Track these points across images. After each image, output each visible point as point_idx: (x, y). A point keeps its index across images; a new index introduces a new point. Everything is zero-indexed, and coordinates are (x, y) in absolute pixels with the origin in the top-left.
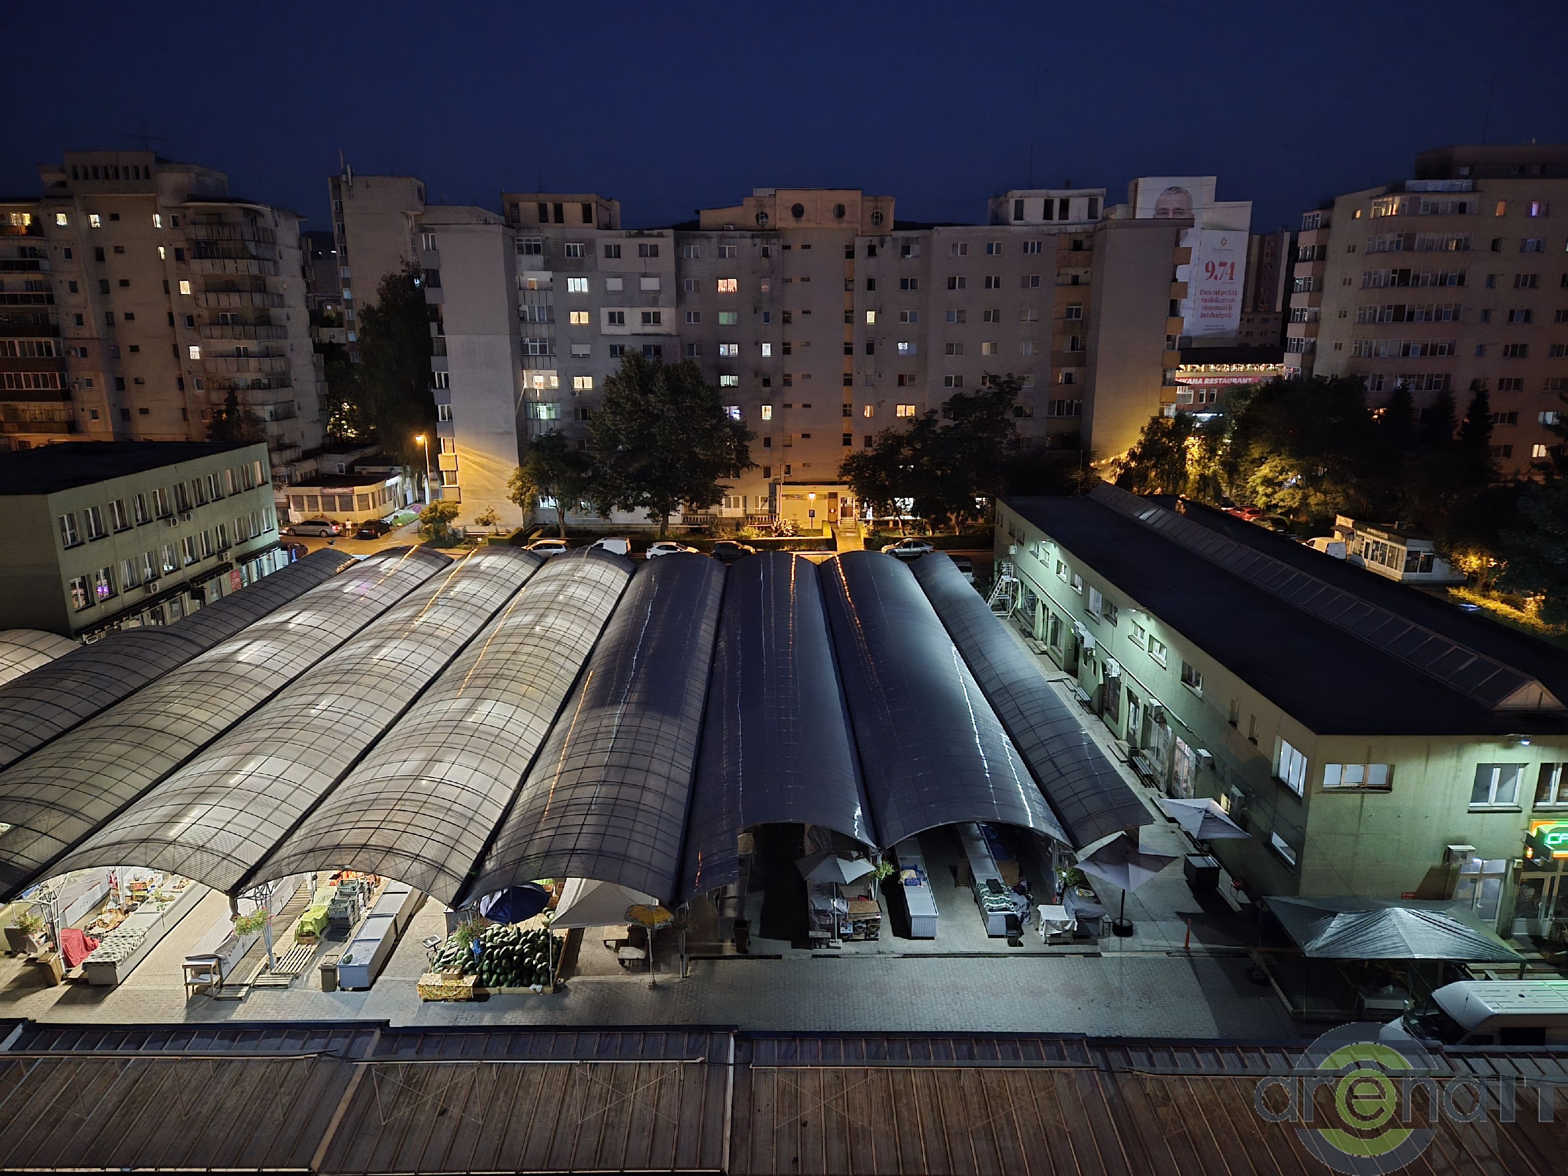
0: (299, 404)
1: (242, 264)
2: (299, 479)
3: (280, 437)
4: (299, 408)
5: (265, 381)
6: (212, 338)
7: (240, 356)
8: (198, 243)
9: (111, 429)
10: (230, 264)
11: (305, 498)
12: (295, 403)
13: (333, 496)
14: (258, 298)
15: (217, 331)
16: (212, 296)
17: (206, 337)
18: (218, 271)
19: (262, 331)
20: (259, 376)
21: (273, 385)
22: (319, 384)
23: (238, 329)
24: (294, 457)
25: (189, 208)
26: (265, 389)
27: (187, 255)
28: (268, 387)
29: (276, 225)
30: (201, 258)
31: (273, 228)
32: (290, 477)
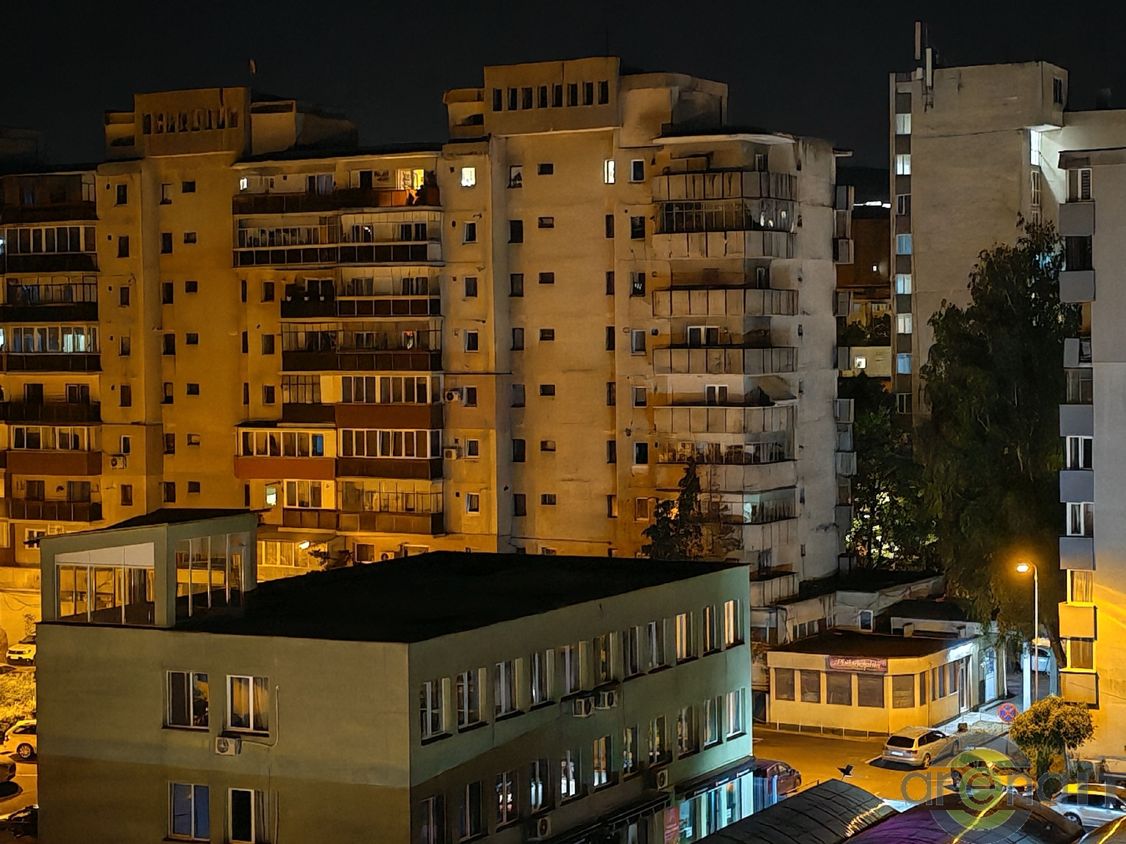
0: (803, 491)
1: (736, 237)
2: (790, 636)
3: (765, 554)
4: (802, 501)
5: (750, 449)
6: (672, 370)
7: (711, 403)
8: (669, 207)
9: (495, 530)
10: (716, 239)
11: (797, 676)
12: (798, 491)
13: (847, 674)
14: (754, 297)
15: (680, 357)
16: (679, 296)
17: (663, 370)
18: (695, 255)
19: (753, 355)
20: (739, 440)
21: (764, 457)
22: (840, 454)
23: (716, 353)
24: (785, 594)
25: (661, 147)
26: (749, 463)
27: (650, 226)
28: (755, 460)
29: (799, 168)
30: (670, 231)
31: (793, 172)
32: (774, 631)
